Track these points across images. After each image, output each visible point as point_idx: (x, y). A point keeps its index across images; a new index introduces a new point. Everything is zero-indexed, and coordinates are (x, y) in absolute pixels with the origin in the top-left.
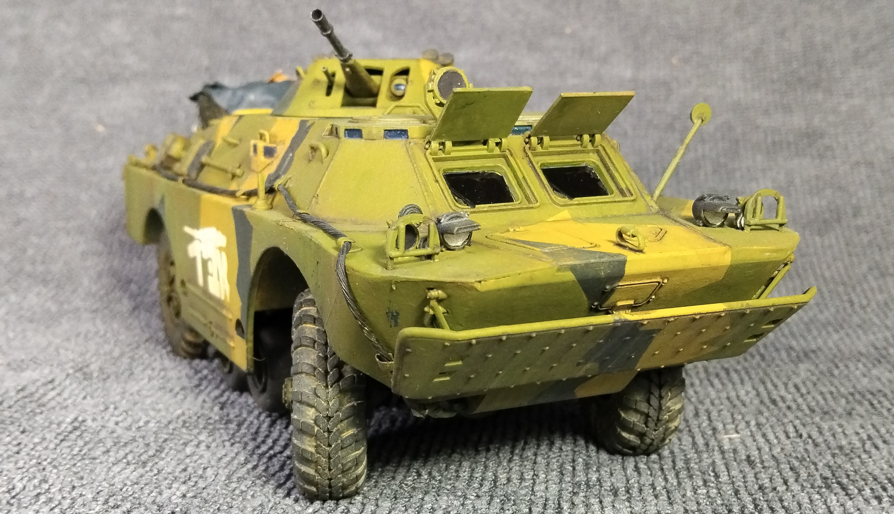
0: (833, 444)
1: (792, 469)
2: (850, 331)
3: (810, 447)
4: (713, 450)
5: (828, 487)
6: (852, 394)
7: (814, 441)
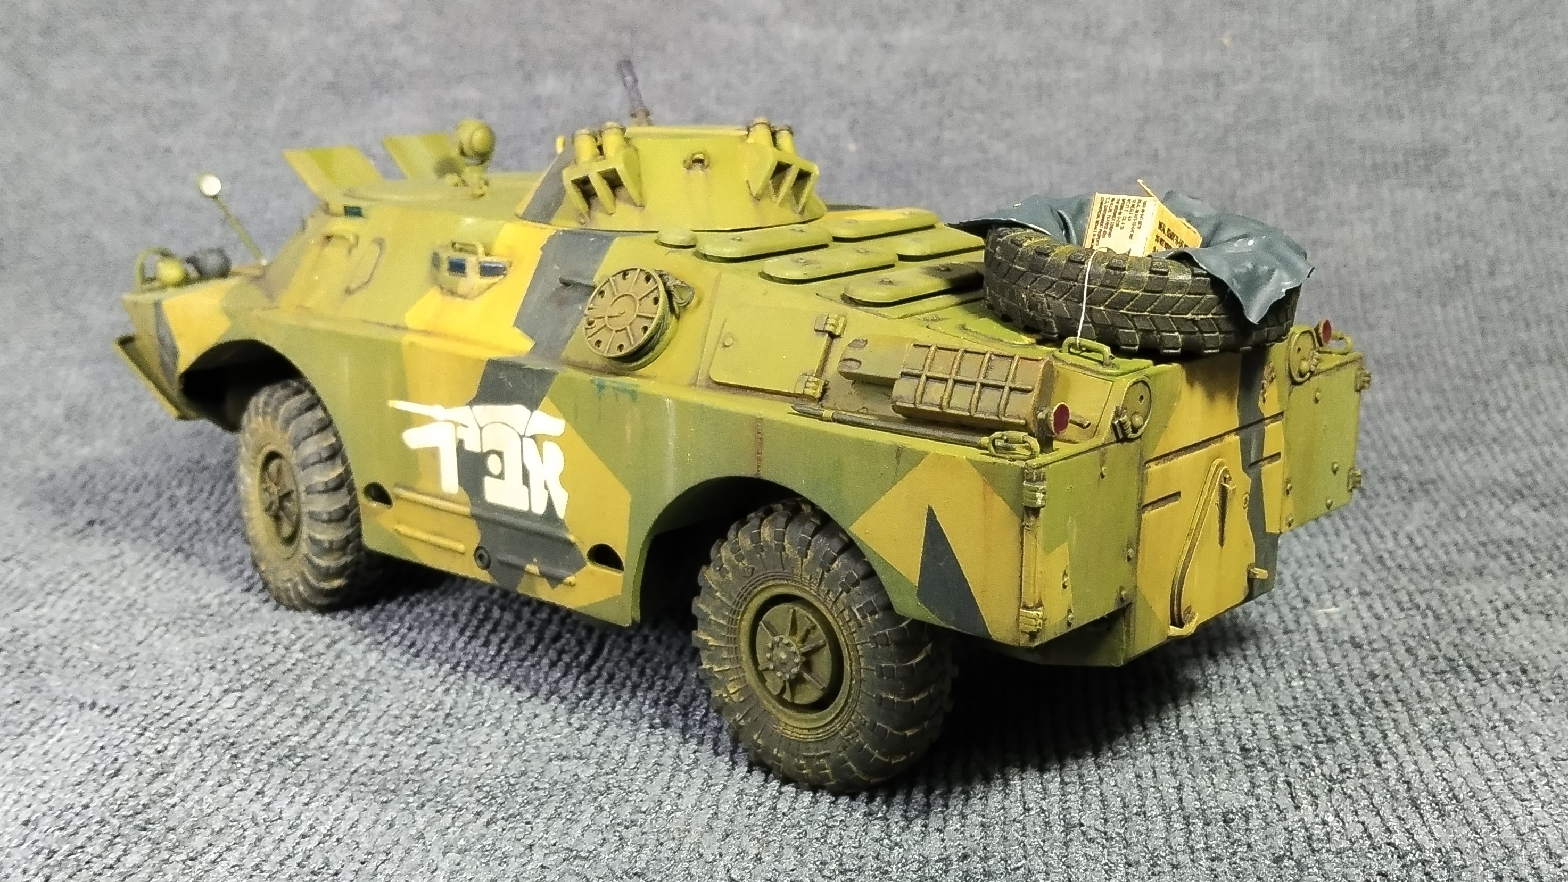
0: (1459, 615)
1: (1408, 650)
2: (1482, 449)
3: (1430, 621)
4: (1307, 630)
5: (1455, 670)
6: (1484, 544)
7: (1434, 612)
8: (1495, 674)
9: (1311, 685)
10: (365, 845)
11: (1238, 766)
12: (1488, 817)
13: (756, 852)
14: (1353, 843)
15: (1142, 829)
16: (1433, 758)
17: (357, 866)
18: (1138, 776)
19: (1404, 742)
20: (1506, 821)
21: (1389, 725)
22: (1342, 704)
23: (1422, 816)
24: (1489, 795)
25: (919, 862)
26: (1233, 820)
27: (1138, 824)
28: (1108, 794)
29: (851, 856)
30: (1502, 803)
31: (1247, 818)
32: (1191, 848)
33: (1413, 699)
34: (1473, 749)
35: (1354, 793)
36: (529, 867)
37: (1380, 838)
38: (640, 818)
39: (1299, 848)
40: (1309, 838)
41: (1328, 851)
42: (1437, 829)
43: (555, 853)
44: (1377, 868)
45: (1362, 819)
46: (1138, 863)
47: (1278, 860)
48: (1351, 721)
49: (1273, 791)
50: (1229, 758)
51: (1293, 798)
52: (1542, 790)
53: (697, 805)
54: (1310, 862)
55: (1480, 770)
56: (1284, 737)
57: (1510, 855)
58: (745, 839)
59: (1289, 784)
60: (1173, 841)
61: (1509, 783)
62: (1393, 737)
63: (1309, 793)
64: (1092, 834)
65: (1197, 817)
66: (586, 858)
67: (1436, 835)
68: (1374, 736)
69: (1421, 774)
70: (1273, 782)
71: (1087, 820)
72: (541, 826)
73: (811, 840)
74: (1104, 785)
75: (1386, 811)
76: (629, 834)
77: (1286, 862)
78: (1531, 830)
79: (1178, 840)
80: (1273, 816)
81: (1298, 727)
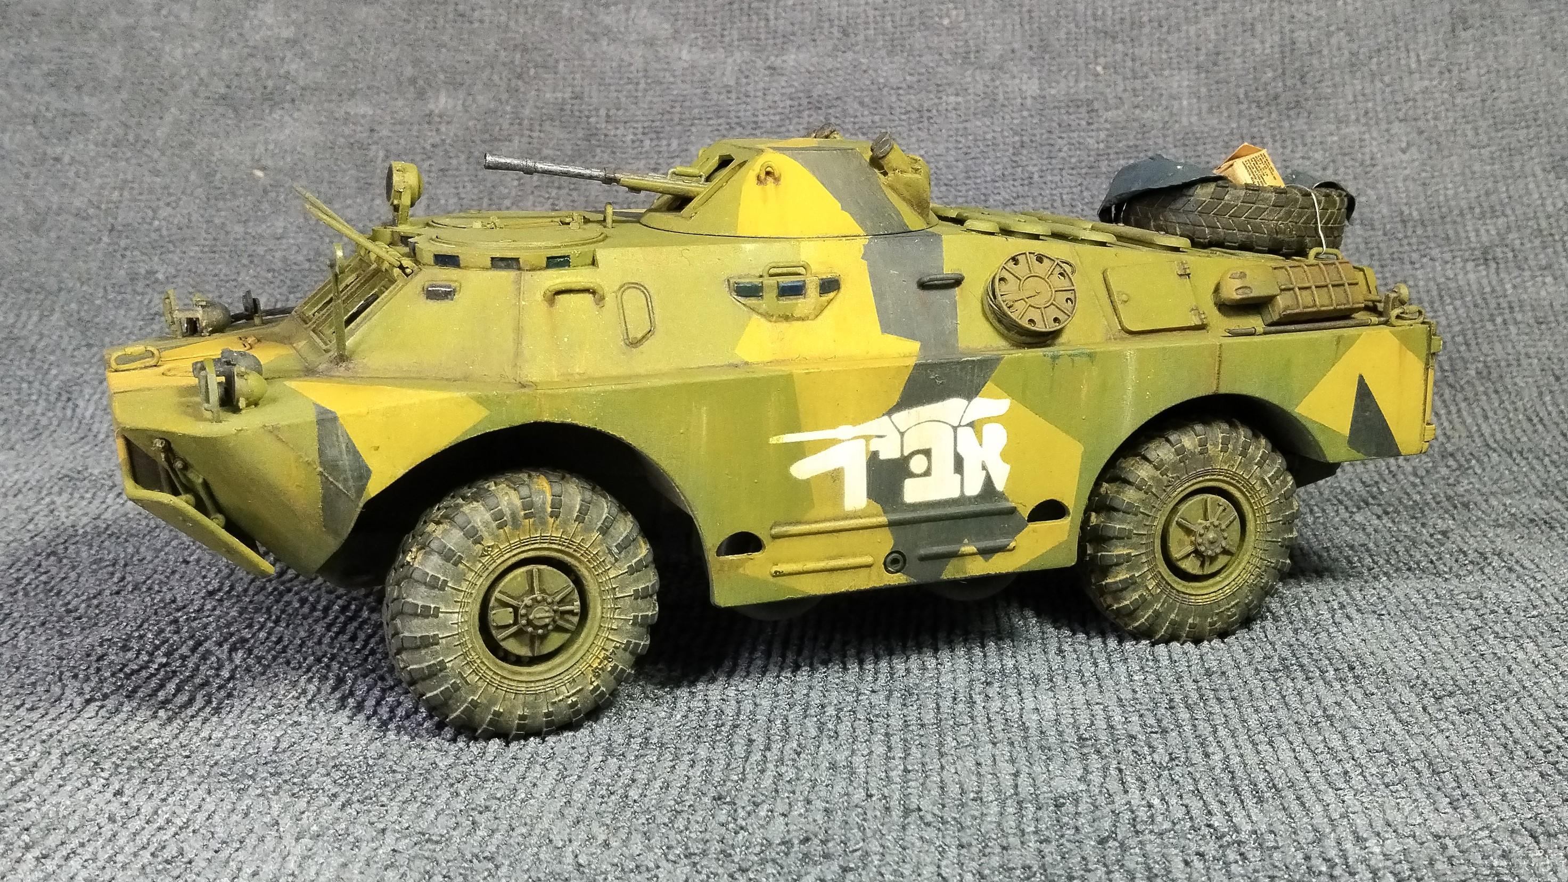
8: (1323, 672)
9: (1151, 678)
10: (221, 833)
11: (1073, 754)
12: (1303, 804)
13: (604, 837)
14: (1174, 824)
15: (977, 813)
16: (1258, 753)
17: (210, 854)
18: (978, 764)
19: (1233, 736)
20: (1319, 808)
21: (1218, 720)
22: (1178, 698)
23: (1242, 802)
24: (1306, 785)
25: (762, 845)
26: (1064, 804)
27: (974, 809)
28: (948, 781)
29: (696, 840)
30: (1317, 792)
31: (1077, 802)
32: (1023, 831)
33: (1244, 697)
34: (1295, 744)
35: (1181, 780)
36: (381, 851)
37: (1200, 820)
38: (494, 805)
39: (1123, 830)
40: (1134, 820)
41: (1151, 832)
42: (1255, 812)
43: (406, 837)
44: (1194, 848)
45: (1187, 802)
46: (970, 845)
47: (1102, 841)
48: (1184, 715)
49: (1105, 777)
50: (1066, 747)
51: (1123, 783)
52: (1357, 781)
53: (551, 794)
54: (1132, 842)
55: (1300, 764)
56: (1119, 727)
57: (1319, 839)
58: (595, 825)
59: (1120, 771)
60: (1005, 824)
61: (1325, 774)
62: (1222, 732)
63: (1139, 779)
64: (929, 818)
65: (1030, 802)
66: (437, 842)
67: (1254, 818)
68: (1204, 728)
69: (1245, 765)
70: (1105, 769)
71: (925, 804)
72: (396, 808)
73: (658, 826)
74: (945, 772)
75: (1208, 797)
76: (481, 819)
77: (1111, 843)
78: (1342, 816)
79: (1010, 823)
80: (1102, 800)
81: (1135, 718)
